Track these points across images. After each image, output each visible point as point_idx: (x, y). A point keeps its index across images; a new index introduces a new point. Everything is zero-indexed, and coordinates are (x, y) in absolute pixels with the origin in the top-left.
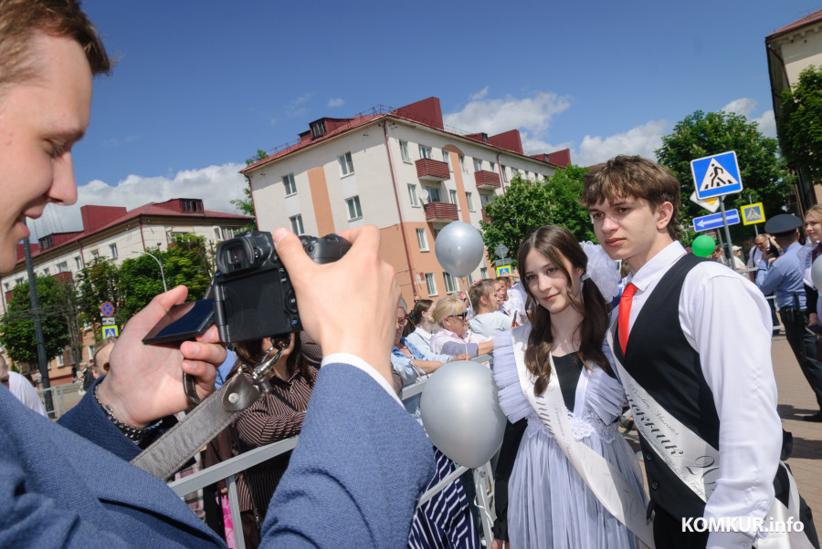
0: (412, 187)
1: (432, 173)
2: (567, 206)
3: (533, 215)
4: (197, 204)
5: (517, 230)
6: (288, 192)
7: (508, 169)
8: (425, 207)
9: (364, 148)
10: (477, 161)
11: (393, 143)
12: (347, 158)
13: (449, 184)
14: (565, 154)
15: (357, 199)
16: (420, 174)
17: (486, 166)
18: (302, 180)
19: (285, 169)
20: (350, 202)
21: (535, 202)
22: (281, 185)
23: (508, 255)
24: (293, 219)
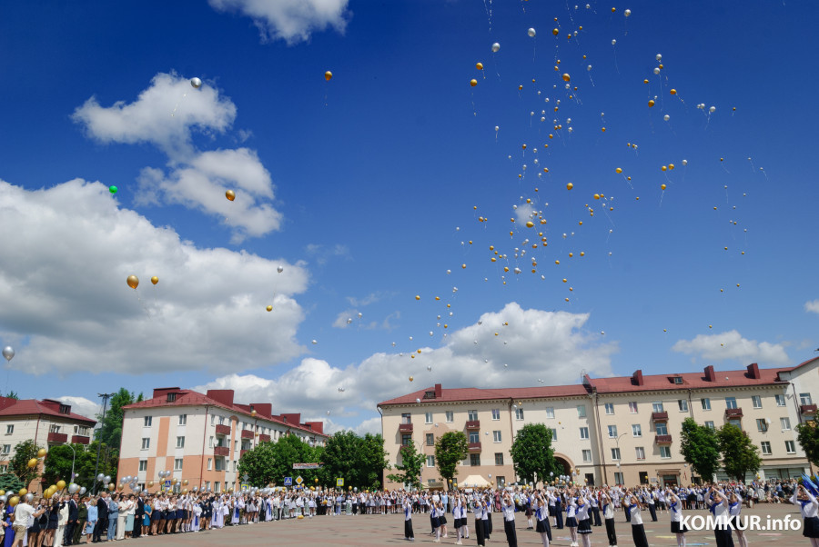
0: (212, 437)
1: (222, 432)
2: (283, 458)
3: (264, 463)
4: (68, 408)
5: (255, 468)
6: (146, 425)
7: (260, 429)
8: (215, 448)
9: (195, 414)
10: (245, 424)
11: (209, 416)
12: (184, 417)
13: (228, 437)
14: (298, 416)
15: (183, 438)
16: (217, 431)
17: (248, 428)
18: (156, 421)
19: (148, 413)
20: (179, 438)
21: (266, 457)
22: (143, 420)
23: (248, 480)
24: (144, 439)
